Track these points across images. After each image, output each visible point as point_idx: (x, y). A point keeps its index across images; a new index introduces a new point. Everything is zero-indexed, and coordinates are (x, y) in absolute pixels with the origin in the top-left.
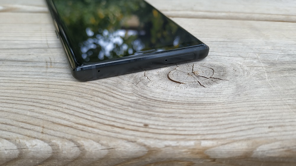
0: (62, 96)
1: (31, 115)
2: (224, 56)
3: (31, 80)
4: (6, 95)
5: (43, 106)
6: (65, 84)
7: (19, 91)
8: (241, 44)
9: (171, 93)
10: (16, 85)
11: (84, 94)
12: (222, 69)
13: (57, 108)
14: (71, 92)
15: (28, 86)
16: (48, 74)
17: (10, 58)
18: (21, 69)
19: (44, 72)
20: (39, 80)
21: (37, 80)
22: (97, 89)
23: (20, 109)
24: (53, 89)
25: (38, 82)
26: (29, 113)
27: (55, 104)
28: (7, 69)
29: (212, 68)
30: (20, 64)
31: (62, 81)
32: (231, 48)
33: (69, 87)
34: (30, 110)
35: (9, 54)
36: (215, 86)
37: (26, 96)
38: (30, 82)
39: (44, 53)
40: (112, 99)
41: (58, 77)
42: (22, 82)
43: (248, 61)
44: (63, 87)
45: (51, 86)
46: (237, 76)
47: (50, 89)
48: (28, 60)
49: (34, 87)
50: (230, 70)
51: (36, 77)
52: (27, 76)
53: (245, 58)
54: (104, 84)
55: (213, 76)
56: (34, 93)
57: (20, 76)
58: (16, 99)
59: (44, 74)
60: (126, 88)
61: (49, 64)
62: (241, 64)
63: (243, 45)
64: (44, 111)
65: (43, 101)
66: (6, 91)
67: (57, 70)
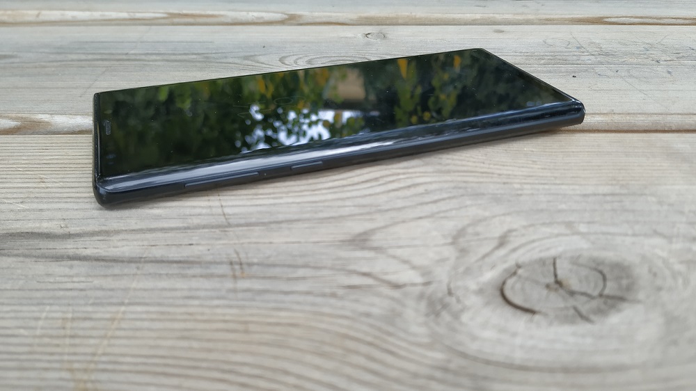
0: (280, 351)
2: (620, 234)
3: (207, 310)
4: (161, 352)
5: (245, 380)
6: (282, 321)
7: (185, 344)
8: (654, 199)
9: (518, 341)
10: (177, 325)
12: (622, 270)
14: (298, 340)
15: (203, 328)
16: (240, 295)
17: (150, 255)
18: (180, 284)
19: (230, 290)
20: (223, 312)
21: (219, 311)
22: (352, 333)
25: (221, 318)
28: (150, 284)
29: (600, 268)
30: (174, 269)
32: (633, 211)
35: (146, 243)
36: (614, 319)
37: (204, 355)
38: (205, 318)
39: (220, 239)
40: (389, 359)
42: (188, 317)
43: (678, 245)
44: (278, 329)
45: (252, 327)
46: (659, 289)
48: (191, 259)
49: (218, 330)
50: (642, 272)
51: (216, 302)
52: (196, 302)
53: (669, 238)
54: (364, 319)
55: (607, 292)
56: (221, 345)
57: (181, 302)
59: (231, 295)
60: (415, 329)
61: (237, 267)
62: (664, 254)
63: (660, 203)
65: (242, 367)
66: (159, 342)
67: (257, 285)
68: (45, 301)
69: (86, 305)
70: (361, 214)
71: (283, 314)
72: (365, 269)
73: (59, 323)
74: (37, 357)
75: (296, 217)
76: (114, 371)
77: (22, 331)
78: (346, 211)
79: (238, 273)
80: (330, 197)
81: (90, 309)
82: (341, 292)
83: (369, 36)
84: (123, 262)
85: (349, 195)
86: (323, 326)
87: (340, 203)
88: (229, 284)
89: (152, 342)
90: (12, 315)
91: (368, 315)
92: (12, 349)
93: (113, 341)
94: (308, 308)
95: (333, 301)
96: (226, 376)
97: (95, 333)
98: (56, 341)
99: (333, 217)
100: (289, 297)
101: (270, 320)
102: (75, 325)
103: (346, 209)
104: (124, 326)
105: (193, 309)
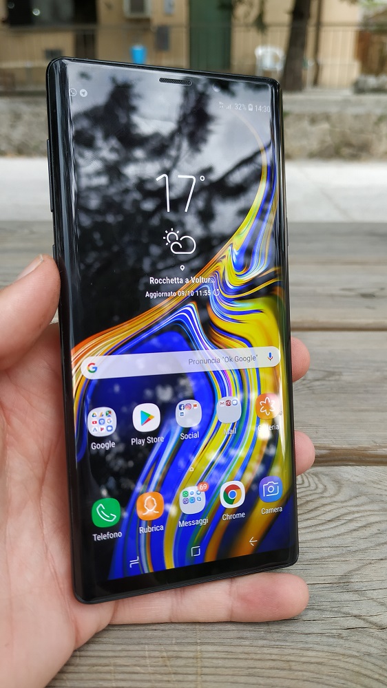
3: (257, 650)
6: (313, 660)
11: (349, 684)
14: (328, 678)
20: (269, 652)
21: (266, 650)
22: (363, 671)
24: (300, 673)
25: (269, 657)
31: (306, 653)
33: (320, 667)
41: (293, 644)
42: (246, 656)
44: (312, 667)
47: (296, 673)
49: (271, 668)
52: (247, 643)
54: (367, 658)
66: (236, 678)
68: (143, 641)
69: (172, 644)
70: (338, 556)
71: (310, 653)
72: (356, 612)
73: (161, 661)
77: (138, 669)
78: (325, 552)
81: (176, 648)
82: (345, 633)
85: (322, 535)
86: (342, 665)
87: (317, 544)
89: (230, 679)
91: (369, 655)
93: (205, 678)
94: (326, 648)
95: (341, 642)
98: (165, 678)
99: (317, 559)
100: (310, 639)
101: (303, 659)
102: (172, 663)
103: (325, 549)
104: (206, 664)
105: (247, 649)
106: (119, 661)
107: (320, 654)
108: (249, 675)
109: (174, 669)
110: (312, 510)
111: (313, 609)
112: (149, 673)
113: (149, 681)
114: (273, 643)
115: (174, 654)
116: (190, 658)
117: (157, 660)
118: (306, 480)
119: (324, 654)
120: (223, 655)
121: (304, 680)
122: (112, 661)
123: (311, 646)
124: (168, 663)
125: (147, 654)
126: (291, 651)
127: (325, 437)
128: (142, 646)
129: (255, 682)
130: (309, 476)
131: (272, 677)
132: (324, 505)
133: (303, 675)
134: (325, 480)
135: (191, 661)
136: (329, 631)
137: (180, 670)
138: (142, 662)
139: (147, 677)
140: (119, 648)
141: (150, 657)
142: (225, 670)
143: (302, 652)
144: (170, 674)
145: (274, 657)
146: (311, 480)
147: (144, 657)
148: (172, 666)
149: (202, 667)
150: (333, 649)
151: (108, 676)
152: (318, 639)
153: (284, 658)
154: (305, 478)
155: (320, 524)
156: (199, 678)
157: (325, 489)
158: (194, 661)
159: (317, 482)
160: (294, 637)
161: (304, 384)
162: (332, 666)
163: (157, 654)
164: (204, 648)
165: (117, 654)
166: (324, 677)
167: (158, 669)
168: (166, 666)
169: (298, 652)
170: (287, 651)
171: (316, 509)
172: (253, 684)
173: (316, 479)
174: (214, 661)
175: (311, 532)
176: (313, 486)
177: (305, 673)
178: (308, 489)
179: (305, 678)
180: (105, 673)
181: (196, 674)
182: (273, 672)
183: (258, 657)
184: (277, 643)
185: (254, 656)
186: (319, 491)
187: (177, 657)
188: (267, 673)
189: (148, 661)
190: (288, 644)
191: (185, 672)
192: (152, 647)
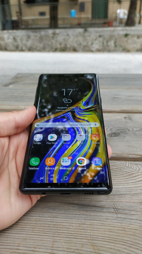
0: (135, 238)
1: (127, 252)
3: (113, 223)
5: (129, 245)
6: (133, 228)
7: (111, 233)
10: (107, 228)
13: (137, 248)
14: (139, 235)
15: (114, 229)
16: (119, 219)
18: (103, 214)
19: (116, 217)
21: (116, 224)
23: (119, 247)
24: (128, 232)
25: (117, 226)
26: (125, 251)
27: (135, 244)
28: (95, 214)
30: (100, 209)
33: (136, 230)
34: (125, 248)
37: (117, 237)
41: (126, 222)
42: (109, 225)
44: (133, 231)
45: (126, 230)
47: (127, 232)
51: (114, 221)
52: (109, 221)
56: (120, 234)
57: (105, 220)
58: (113, 239)
59: (117, 219)
61: (115, 210)
64: (132, 249)
65: (128, 241)
66: (105, 232)
67: (123, 216)
68: (72, 218)
69: (82, 220)
71: (132, 226)
73: (78, 225)
74: (78, 235)
75: (125, 193)
76: (97, 240)
77: (70, 227)
78: (139, 192)
79: (117, 212)
80: (133, 186)
81: (84, 221)
83: (126, 118)
84: (86, 206)
85: (138, 185)
87: (136, 188)
88: (115, 216)
89: (103, 232)
90: (66, 222)
92: (70, 232)
93: (94, 231)
94: (138, 224)
96: (124, 244)
97: (88, 229)
98: (80, 231)
99: (136, 194)
100: (132, 221)
101: (130, 228)
102: (82, 226)
103: (139, 190)
104: (94, 227)
105: (109, 223)
106: (64, 224)
107: (136, 226)
108: (110, 232)
109: (83, 228)
110: (134, 177)
111: (134, 211)
112: (74, 229)
113: (74, 231)
114: (119, 221)
115: (83, 223)
116: (89, 224)
117: (77, 224)
118: (132, 166)
119: (137, 226)
120: (101, 224)
121: (130, 235)
122: (61, 224)
123: (133, 223)
124: (81, 226)
125: (74, 222)
126: (125, 225)
127: (140, 151)
128: (72, 220)
129: (112, 234)
130: (133, 165)
131: (118, 233)
132: (139, 175)
133: (129, 233)
134: (139, 166)
135: (89, 225)
136: (139, 219)
137: (85, 228)
138: (72, 225)
139: (74, 230)
140: (64, 220)
141: (75, 223)
142: (101, 229)
143: (129, 225)
144: (81, 229)
145: (119, 226)
146: (134, 166)
147: (73, 223)
148: (82, 227)
149: (93, 228)
150: (141, 225)
151: (60, 229)
152: (135, 221)
153: (123, 227)
154: (132, 165)
155: (137, 182)
156: (92, 232)
157: (139, 170)
158: (90, 226)
159: (136, 167)
160: (127, 220)
161: (133, 132)
162: (140, 231)
163: (77, 222)
164: (94, 221)
165: (63, 222)
166: (137, 234)
167: (78, 227)
168: (80, 227)
169: (128, 225)
170: (123, 224)
171: (136, 176)
172: (111, 235)
173: (136, 166)
174: (97, 226)
175: (133, 184)
176: (135, 168)
177: (130, 232)
178: (133, 169)
179: (130, 234)
180: (59, 228)
181: (91, 230)
182: (119, 231)
183: (113, 226)
184: (120, 222)
185: (112, 226)
186: (137, 170)
187: (84, 224)
188: (116, 231)
189: (74, 225)
190: (124, 222)
191: (87, 229)
192: (75, 220)
